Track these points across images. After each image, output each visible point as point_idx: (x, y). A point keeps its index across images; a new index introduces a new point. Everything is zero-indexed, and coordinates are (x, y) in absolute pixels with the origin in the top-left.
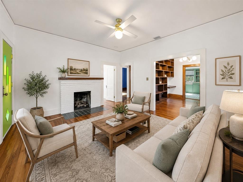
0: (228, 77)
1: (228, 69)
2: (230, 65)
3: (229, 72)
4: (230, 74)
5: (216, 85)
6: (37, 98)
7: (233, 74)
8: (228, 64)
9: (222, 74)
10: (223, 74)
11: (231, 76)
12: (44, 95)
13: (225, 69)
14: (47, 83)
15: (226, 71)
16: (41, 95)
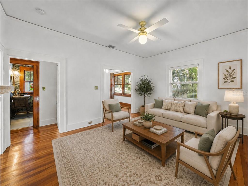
0: (230, 81)
1: (230, 73)
2: (232, 69)
3: (231, 76)
4: (231, 77)
5: (219, 88)
6: (145, 98)
7: (235, 78)
8: (230, 68)
9: (224, 77)
10: (226, 78)
11: (233, 79)
12: (150, 95)
13: (227, 73)
14: (152, 85)
15: (228, 75)
16: (148, 95)
